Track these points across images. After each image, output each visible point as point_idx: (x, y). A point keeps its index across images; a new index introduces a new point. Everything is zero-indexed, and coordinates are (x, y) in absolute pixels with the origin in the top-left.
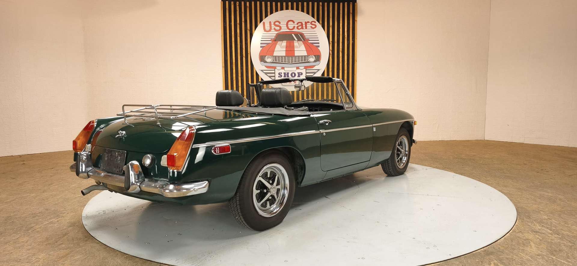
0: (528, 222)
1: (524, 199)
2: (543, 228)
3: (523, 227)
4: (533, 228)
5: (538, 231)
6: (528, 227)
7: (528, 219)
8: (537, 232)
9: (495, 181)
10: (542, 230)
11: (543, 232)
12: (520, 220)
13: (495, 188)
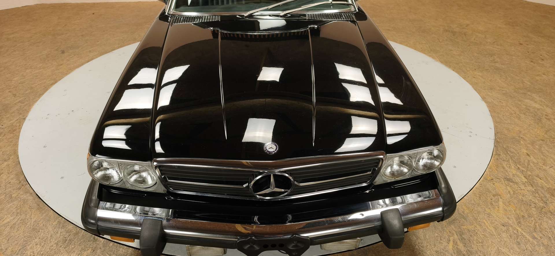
0: (503, 160)
1: (507, 114)
2: (518, 173)
3: (496, 171)
4: (507, 173)
5: (511, 177)
6: (502, 170)
7: (505, 154)
8: (509, 180)
9: (482, 77)
10: (516, 176)
11: (517, 180)
12: (496, 157)
13: (479, 92)
